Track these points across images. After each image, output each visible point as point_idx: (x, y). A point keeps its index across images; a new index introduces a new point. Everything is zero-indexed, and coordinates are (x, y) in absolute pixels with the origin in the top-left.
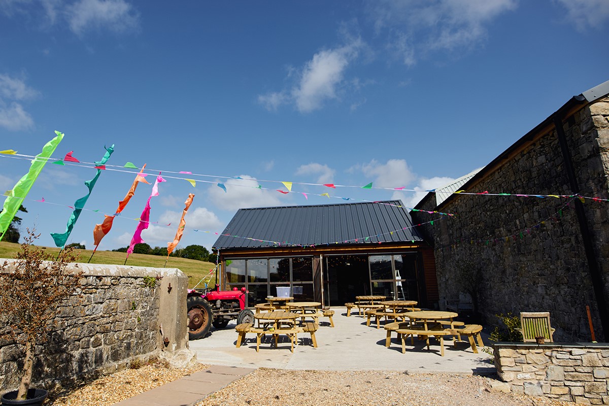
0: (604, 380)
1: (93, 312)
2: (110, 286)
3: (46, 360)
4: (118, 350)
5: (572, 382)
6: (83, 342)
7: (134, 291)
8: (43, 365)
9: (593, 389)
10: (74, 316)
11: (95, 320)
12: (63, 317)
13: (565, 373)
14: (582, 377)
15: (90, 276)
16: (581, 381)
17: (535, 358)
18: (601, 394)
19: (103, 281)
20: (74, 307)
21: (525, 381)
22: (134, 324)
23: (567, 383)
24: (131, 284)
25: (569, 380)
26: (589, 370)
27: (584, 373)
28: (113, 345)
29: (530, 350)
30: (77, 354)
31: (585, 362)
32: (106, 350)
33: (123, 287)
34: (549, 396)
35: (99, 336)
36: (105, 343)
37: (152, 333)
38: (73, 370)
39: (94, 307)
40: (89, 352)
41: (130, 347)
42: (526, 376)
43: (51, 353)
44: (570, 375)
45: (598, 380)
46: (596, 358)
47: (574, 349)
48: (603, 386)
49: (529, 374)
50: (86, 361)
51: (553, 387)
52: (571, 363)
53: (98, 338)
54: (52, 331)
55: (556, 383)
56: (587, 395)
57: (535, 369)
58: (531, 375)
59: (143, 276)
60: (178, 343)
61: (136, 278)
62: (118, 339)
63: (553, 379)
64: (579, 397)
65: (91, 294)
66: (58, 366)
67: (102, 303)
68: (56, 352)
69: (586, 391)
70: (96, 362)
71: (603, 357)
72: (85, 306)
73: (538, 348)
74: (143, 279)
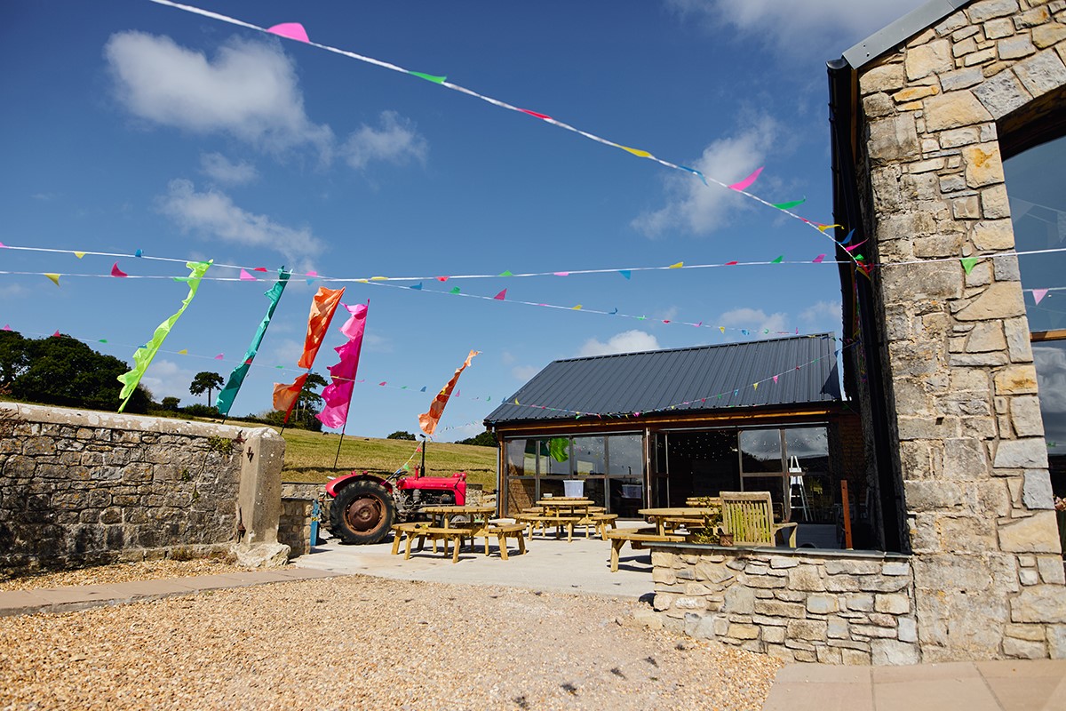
0: (824, 618)
1: (105, 476)
2: (138, 444)
3: (17, 528)
4: (153, 533)
5: (767, 618)
6: (84, 514)
7: (187, 455)
8: (12, 535)
9: (801, 633)
10: (67, 478)
11: (109, 488)
12: (48, 478)
13: (757, 601)
14: (785, 608)
15: (101, 428)
16: (782, 617)
17: (709, 571)
18: (814, 643)
19: (124, 436)
20: (68, 466)
21: (688, 611)
22: (185, 501)
23: (758, 619)
24: (182, 445)
25: (762, 614)
26: (798, 596)
27: (790, 601)
28: (144, 525)
29: (703, 557)
30: (74, 529)
31: (794, 583)
32: (128, 531)
33: (166, 448)
34: (724, 639)
35: (117, 510)
36: (128, 520)
37: (223, 517)
38: (66, 548)
39: (107, 470)
40: (95, 529)
41: (178, 531)
42: (690, 602)
43: (26, 522)
44: (764, 604)
45: (813, 616)
46: (815, 575)
47: (775, 556)
48: (821, 628)
49: (696, 599)
50: (90, 539)
51: (733, 625)
52: (768, 582)
53: (112, 512)
54: (27, 494)
55: (738, 618)
56: (790, 643)
57: (708, 592)
58: (698, 601)
59: (207, 436)
60: (257, 533)
61: (192, 438)
62: (152, 517)
63: (733, 609)
64: (775, 646)
65: (102, 452)
66: (39, 540)
67: (122, 466)
68: (35, 521)
69: (790, 635)
70: (109, 543)
71: (829, 575)
72: (90, 467)
73: (716, 552)
74: (206, 440)
